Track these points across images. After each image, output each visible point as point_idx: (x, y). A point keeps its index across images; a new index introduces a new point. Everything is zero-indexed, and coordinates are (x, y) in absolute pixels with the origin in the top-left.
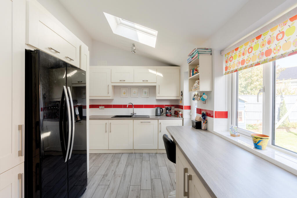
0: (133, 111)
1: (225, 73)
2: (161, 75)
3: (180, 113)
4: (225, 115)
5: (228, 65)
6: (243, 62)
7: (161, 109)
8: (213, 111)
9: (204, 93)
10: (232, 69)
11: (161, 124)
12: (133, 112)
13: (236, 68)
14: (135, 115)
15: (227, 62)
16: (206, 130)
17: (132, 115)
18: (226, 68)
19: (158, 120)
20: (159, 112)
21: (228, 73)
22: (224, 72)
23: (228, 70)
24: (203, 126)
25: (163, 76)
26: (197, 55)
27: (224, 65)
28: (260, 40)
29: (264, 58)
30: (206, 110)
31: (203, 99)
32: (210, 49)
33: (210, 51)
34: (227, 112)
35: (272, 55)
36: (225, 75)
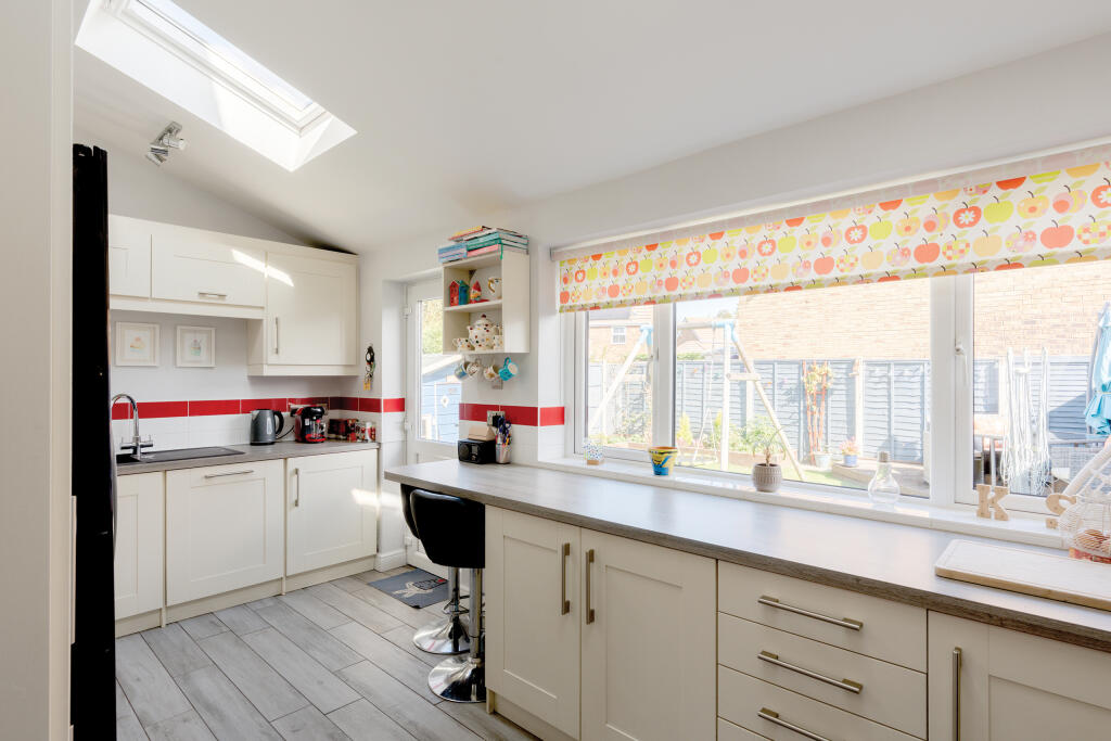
0: (132, 434)
1: (562, 307)
2: (285, 278)
3: (368, 426)
4: (558, 416)
5: (570, 288)
6: (614, 290)
7: (277, 418)
8: (536, 409)
9: (508, 358)
10: (582, 301)
11: (300, 473)
12: (137, 439)
13: (594, 300)
14: (143, 450)
15: (566, 280)
16: (507, 463)
17: (131, 451)
18: (565, 297)
19: (286, 459)
20: (269, 430)
21: (571, 309)
22: (558, 304)
23: (570, 303)
24: (502, 451)
25: (292, 285)
26: (496, 247)
27: (558, 289)
28: (655, 253)
29: (663, 292)
30: (504, 408)
31: (508, 375)
32: (526, 238)
33: (525, 242)
34: (563, 409)
35: (679, 290)
36: (563, 315)
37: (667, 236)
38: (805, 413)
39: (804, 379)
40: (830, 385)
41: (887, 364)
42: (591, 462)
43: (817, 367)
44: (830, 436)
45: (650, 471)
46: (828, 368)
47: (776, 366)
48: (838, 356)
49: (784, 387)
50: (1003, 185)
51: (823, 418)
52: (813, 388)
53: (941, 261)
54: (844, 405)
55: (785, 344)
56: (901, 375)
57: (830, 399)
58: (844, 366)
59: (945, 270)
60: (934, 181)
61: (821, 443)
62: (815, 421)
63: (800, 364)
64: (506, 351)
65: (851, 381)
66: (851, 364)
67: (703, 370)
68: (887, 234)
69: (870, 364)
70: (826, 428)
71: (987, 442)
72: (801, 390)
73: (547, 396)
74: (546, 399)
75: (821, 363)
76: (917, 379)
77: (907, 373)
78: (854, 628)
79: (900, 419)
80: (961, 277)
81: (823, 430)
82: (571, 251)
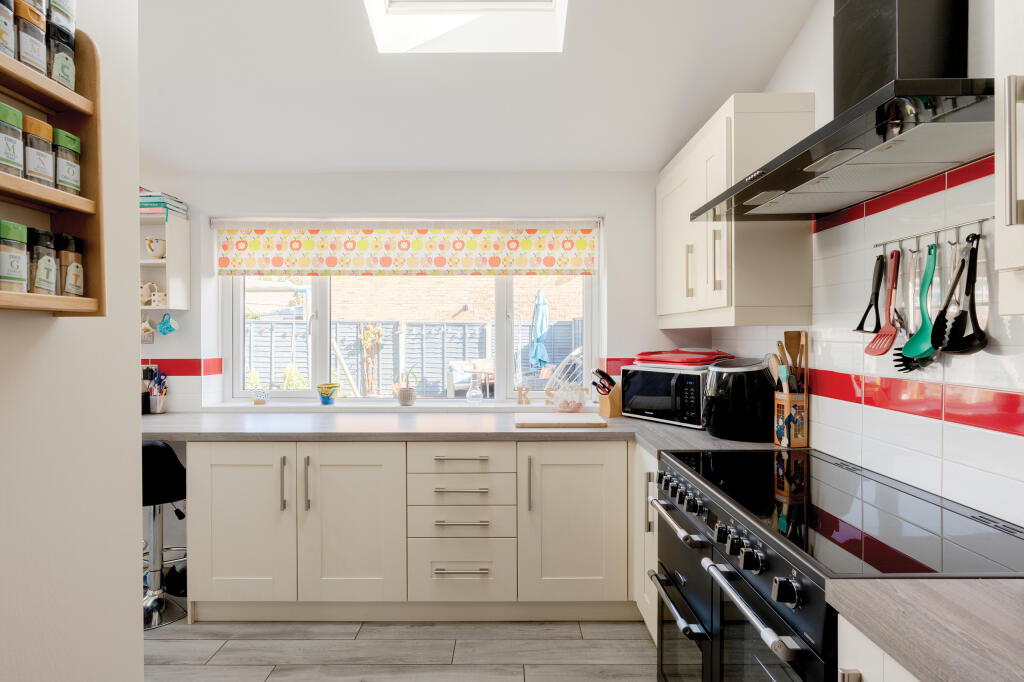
1: (221, 271)
4: (217, 366)
5: (231, 254)
6: (278, 261)
8: (200, 360)
9: (171, 314)
10: (245, 267)
13: (257, 267)
15: (225, 247)
18: (224, 262)
21: (231, 272)
22: (217, 268)
23: (230, 267)
24: (158, 402)
26: (160, 210)
27: (217, 253)
28: (317, 237)
29: (324, 267)
30: (154, 361)
31: (170, 329)
32: (186, 204)
33: (185, 208)
34: (220, 360)
35: (338, 267)
36: (220, 277)
37: (330, 226)
38: (362, 364)
39: (361, 336)
40: (381, 341)
41: (420, 325)
42: (257, 403)
43: (371, 327)
44: (381, 381)
45: (318, 403)
46: (380, 328)
47: (338, 325)
48: (385, 318)
49: (346, 343)
50: (529, 231)
51: (376, 367)
52: (368, 344)
53: (501, 267)
54: (391, 356)
55: (343, 308)
56: (430, 333)
57: (381, 352)
58: (391, 326)
59: (504, 272)
60: (498, 223)
61: (375, 387)
62: (370, 371)
63: (358, 325)
64: (171, 307)
65: (396, 339)
66: (397, 325)
67: (272, 330)
68: (476, 247)
69: (410, 325)
70: (378, 375)
71: (483, 376)
72: (359, 346)
73: (207, 349)
74: (207, 352)
75: (374, 324)
76: (440, 336)
77: (433, 332)
78: (484, 460)
79: (430, 365)
80: (509, 277)
81: (376, 377)
82: (235, 223)
